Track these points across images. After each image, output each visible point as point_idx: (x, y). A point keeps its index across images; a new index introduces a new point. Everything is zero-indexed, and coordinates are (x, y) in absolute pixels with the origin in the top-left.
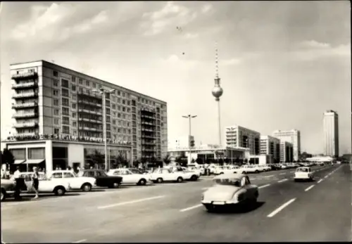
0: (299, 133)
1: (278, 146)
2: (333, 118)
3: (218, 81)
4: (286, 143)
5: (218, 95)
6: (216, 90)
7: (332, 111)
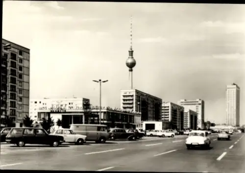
0: (203, 102)
1: (182, 113)
2: (235, 90)
3: (131, 53)
4: (190, 111)
5: (131, 66)
6: (130, 61)
7: (234, 84)
